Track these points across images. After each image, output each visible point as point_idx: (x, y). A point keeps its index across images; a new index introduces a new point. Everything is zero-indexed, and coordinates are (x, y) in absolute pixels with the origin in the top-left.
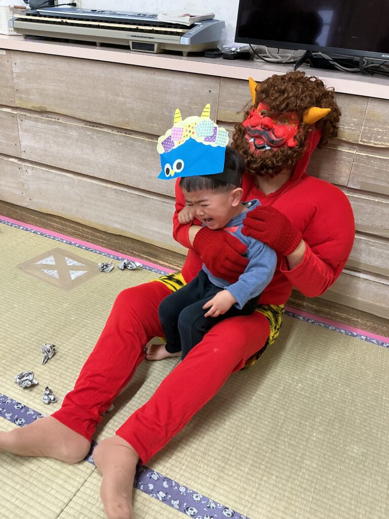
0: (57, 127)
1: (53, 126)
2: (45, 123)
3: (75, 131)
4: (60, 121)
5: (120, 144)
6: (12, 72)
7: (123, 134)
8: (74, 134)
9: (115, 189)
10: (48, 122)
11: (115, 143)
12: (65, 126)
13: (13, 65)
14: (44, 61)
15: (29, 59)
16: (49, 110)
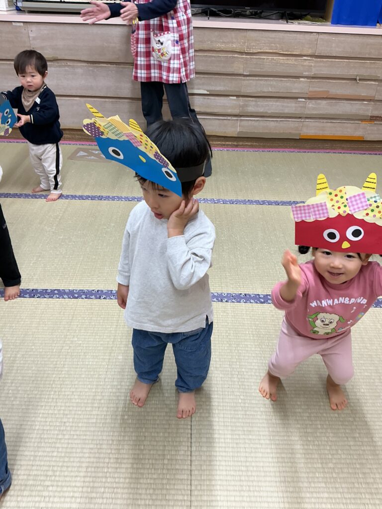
0: (67, 68)
1: (63, 68)
2: (57, 67)
3: (80, 69)
4: (68, 64)
5: (113, 72)
6: (29, 37)
7: (115, 66)
8: (80, 71)
9: (112, 101)
10: (60, 66)
11: (110, 72)
12: (73, 67)
13: (30, 32)
14: (55, 27)
15: (42, 27)
16: (59, 58)
